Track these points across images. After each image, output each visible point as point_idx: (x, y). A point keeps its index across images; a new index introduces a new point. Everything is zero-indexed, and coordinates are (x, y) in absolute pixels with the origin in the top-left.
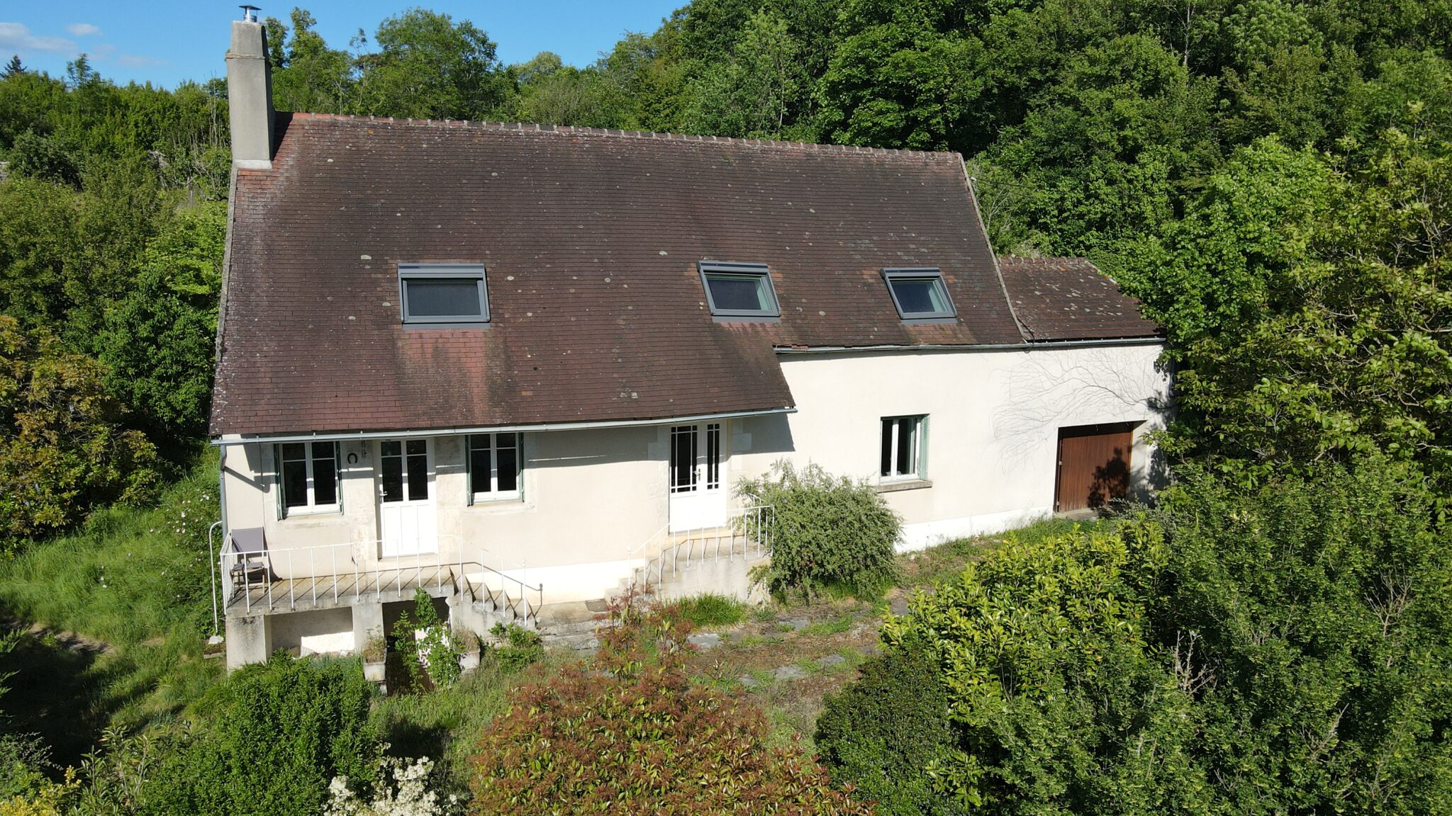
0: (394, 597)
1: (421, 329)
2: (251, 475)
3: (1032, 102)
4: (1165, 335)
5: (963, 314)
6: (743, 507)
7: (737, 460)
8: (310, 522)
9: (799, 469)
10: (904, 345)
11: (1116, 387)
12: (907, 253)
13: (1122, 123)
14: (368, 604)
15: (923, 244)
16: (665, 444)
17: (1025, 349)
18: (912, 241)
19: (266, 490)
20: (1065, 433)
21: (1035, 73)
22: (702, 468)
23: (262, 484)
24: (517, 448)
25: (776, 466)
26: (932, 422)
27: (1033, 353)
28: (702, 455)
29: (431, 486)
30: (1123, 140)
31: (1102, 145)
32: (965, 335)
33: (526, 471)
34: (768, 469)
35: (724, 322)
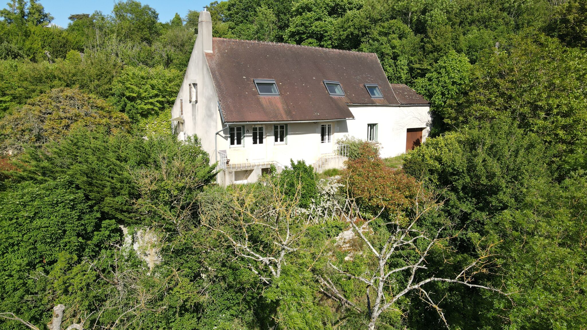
0: (264, 167)
1: (265, 96)
2: (224, 135)
3: (362, 40)
4: (430, 104)
5: (385, 97)
6: (336, 147)
7: (336, 134)
8: (237, 149)
9: (350, 138)
10: (373, 104)
11: (419, 118)
12: (369, 80)
13: (393, 47)
14: (258, 169)
15: (372, 78)
16: (320, 129)
17: (399, 106)
18: (369, 77)
19: (227, 140)
20: (409, 130)
21: (363, 30)
22: (327, 136)
23: (226, 138)
24: (285, 130)
25: (345, 136)
26: (379, 126)
27: (401, 108)
28: (327, 133)
29: (264, 140)
30: (394, 53)
31: (387, 54)
32: (386, 102)
33: (288, 136)
34: (343, 137)
35: (333, 96)
